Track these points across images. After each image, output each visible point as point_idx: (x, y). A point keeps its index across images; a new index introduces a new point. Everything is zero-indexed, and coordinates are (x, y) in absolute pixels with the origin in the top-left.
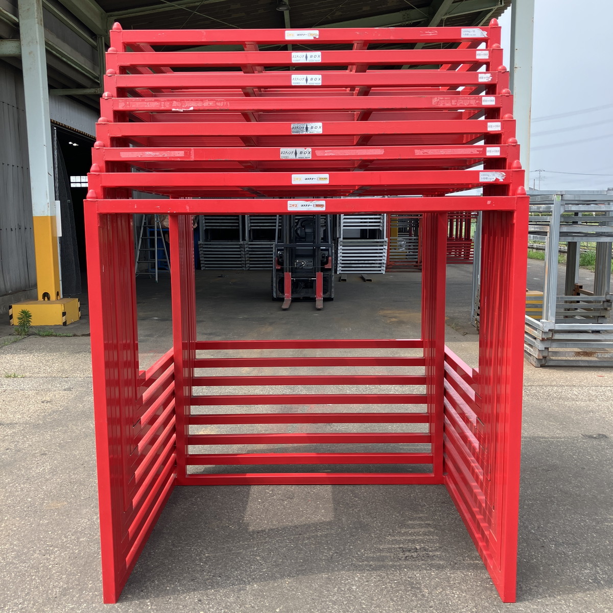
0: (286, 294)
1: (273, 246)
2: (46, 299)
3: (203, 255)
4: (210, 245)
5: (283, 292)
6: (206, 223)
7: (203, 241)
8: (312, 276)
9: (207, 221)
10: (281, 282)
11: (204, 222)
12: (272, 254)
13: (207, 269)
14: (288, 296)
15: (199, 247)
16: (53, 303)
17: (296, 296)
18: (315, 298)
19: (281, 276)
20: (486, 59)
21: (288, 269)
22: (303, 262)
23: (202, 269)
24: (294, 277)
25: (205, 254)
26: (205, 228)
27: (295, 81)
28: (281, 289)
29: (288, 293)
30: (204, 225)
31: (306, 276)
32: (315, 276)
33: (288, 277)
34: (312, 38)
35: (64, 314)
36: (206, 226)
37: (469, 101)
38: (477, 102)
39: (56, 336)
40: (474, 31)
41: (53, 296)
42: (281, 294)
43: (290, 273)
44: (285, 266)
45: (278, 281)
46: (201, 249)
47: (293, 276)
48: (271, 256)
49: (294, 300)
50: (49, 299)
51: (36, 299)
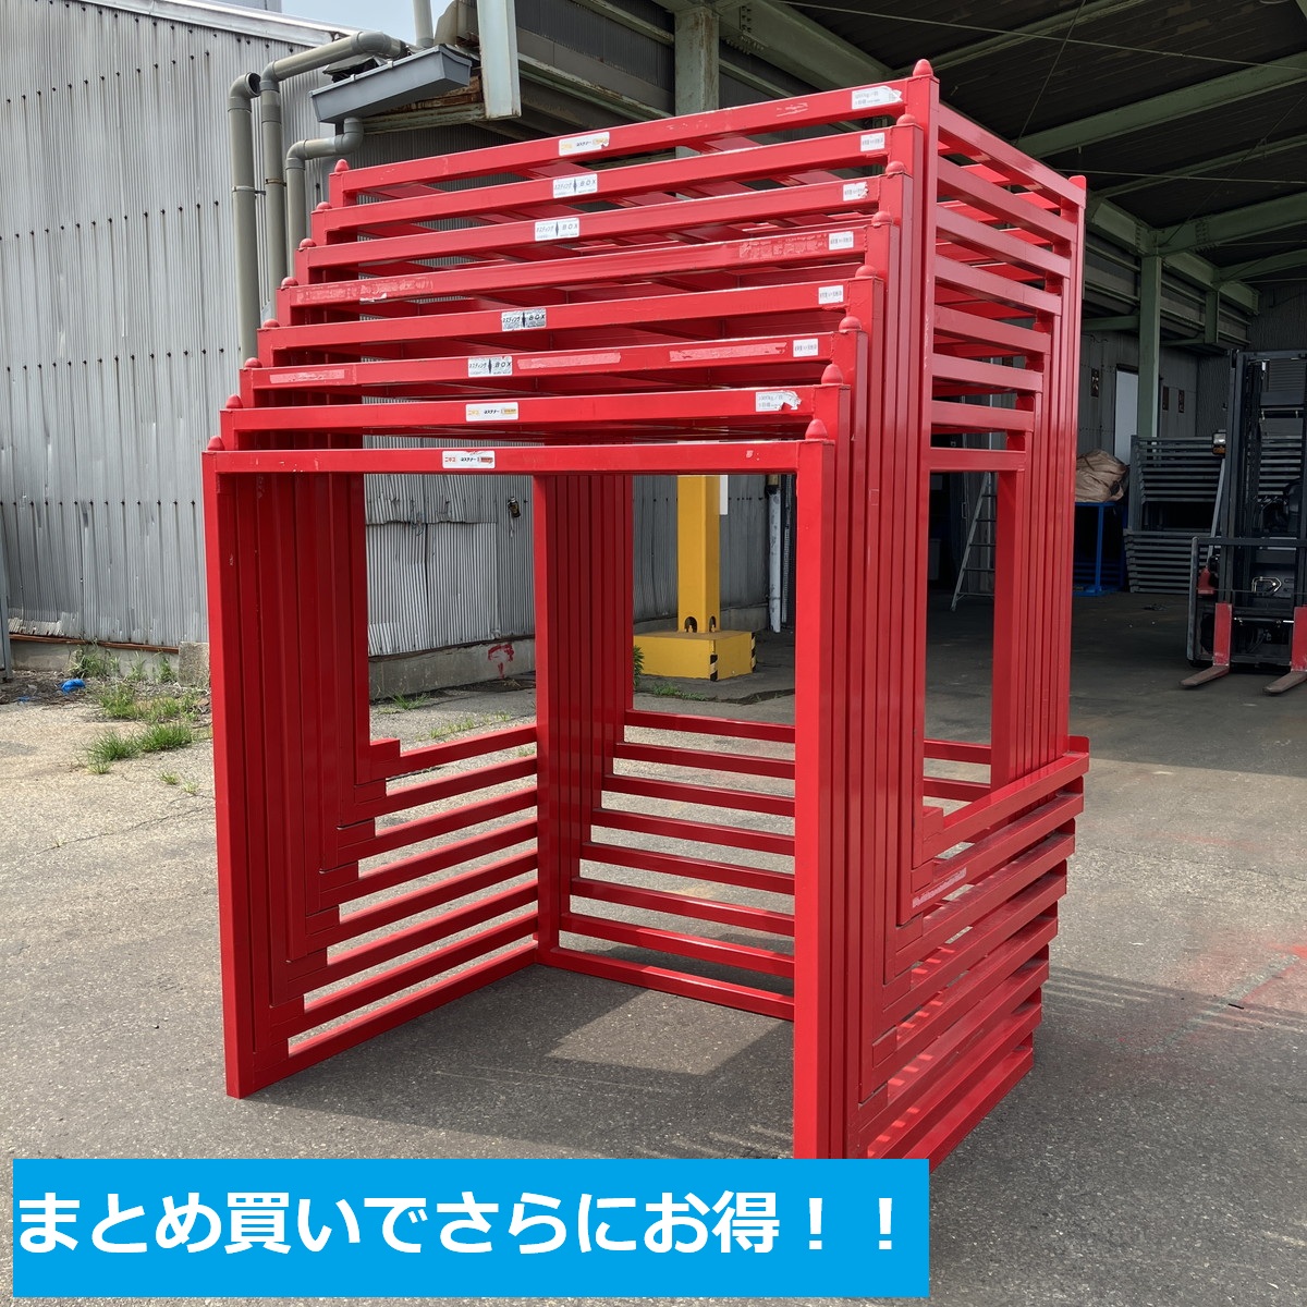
0: (1216, 654)
1: (1194, 542)
2: (691, 629)
3: (1133, 560)
4: (1162, 537)
5: (1210, 649)
6: (1146, 488)
7: (1134, 530)
8: (1285, 615)
9: (1148, 485)
10: (1207, 624)
11: (1142, 486)
12: (1189, 560)
13: (1142, 590)
14: (1221, 659)
15: (1126, 541)
16: (701, 637)
17: (1242, 659)
18: (1290, 668)
19: (1208, 611)
20: (879, 150)
21: (1228, 595)
22: (1275, 580)
23: (1132, 590)
24: (1240, 616)
25: (1138, 558)
26: (1143, 500)
27: (542, 234)
28: (1207, 642)
29: (1222, 651)
30: (1143, 492)
31: (1268, 613)
32: (1290, 615)
33: (1224, 614)
34: (598, 148)
35: (714, 659)
36: (1147, 496)
37: (804, 244)
38: (820, 244)
39: (679, 697)
40: (876, 93)
41: (702, 625)
42: (1205, 652)
43: (1230, 606)
44: (1221, 590)
45: (1200, 620)
46: (1130, 546)
47: (1237, 612)
48: (1187, 564)
49: (1236, 669)
50: (695, 629)
51: (675, 627)
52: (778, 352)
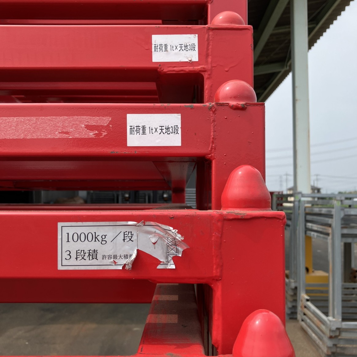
52: (91, 134)
